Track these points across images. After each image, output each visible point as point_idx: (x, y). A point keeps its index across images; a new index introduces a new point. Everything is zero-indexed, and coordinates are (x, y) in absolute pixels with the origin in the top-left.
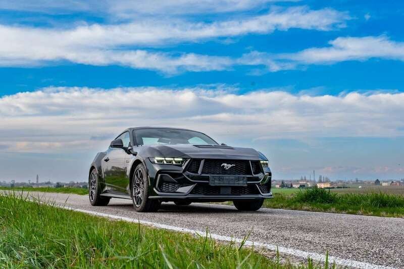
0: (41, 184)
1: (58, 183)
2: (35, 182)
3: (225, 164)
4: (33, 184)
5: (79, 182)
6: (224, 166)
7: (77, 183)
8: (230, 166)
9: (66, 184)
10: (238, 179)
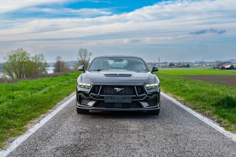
0: (161, 63)
1: (171, 63)
2: (158, 62)
3: (117, 89)
4: (157, 63)
5: (185, 62)
6: (116, 90)
7: (184, 63)
8: (120, 89)
9: (176, 63)
10: (125, 98)
